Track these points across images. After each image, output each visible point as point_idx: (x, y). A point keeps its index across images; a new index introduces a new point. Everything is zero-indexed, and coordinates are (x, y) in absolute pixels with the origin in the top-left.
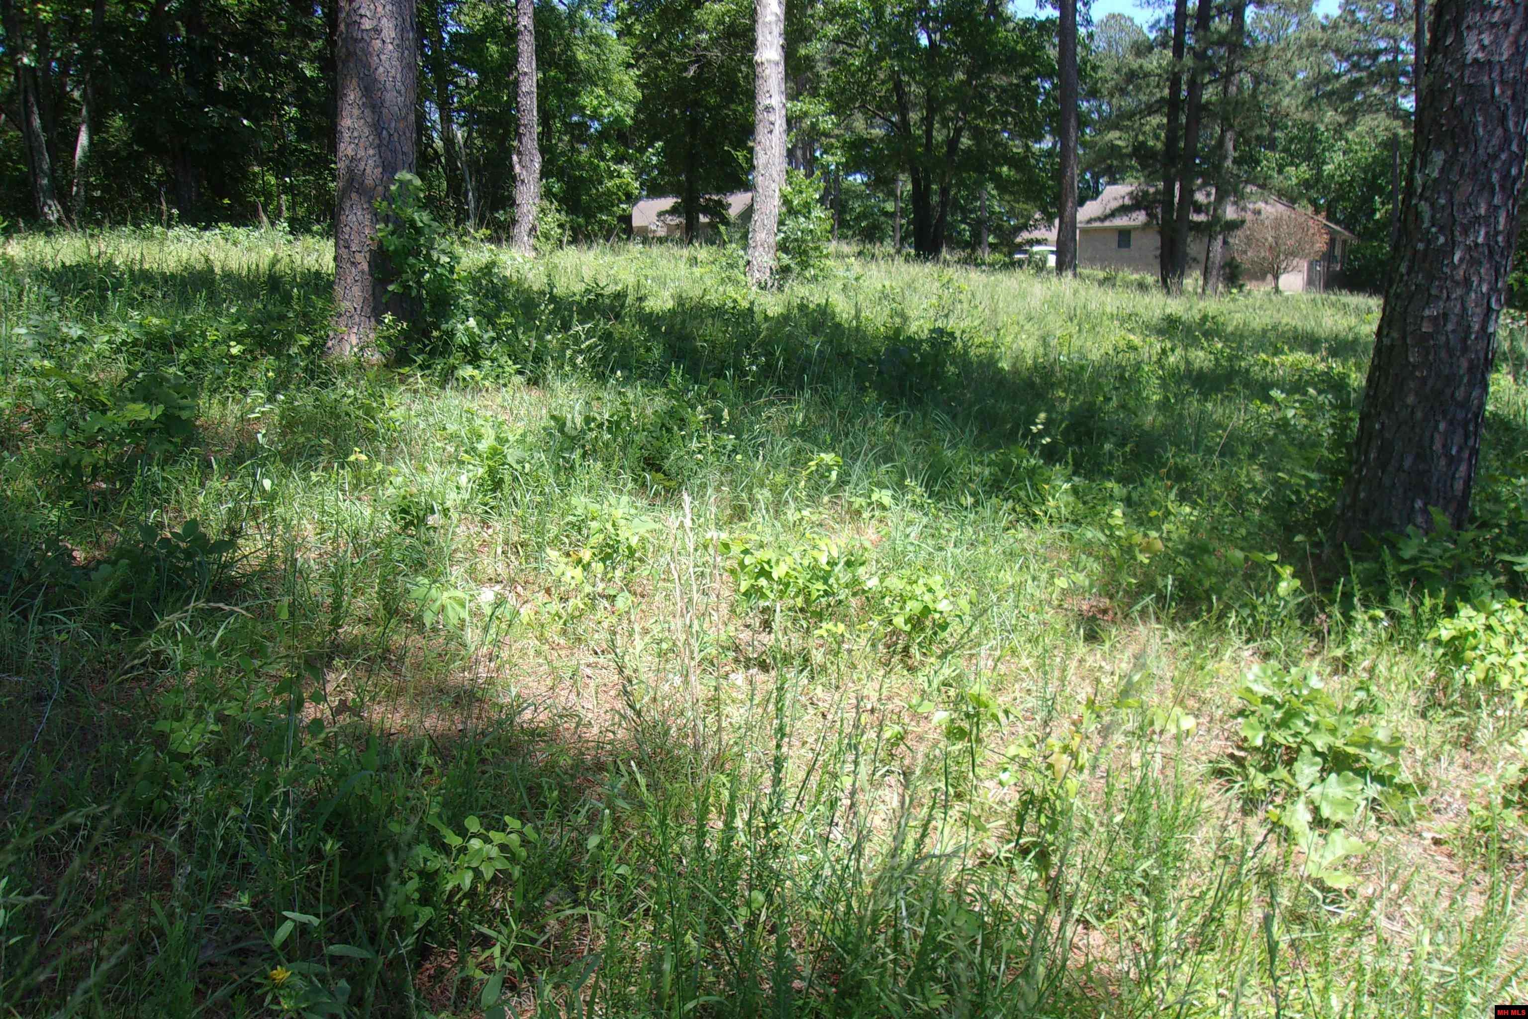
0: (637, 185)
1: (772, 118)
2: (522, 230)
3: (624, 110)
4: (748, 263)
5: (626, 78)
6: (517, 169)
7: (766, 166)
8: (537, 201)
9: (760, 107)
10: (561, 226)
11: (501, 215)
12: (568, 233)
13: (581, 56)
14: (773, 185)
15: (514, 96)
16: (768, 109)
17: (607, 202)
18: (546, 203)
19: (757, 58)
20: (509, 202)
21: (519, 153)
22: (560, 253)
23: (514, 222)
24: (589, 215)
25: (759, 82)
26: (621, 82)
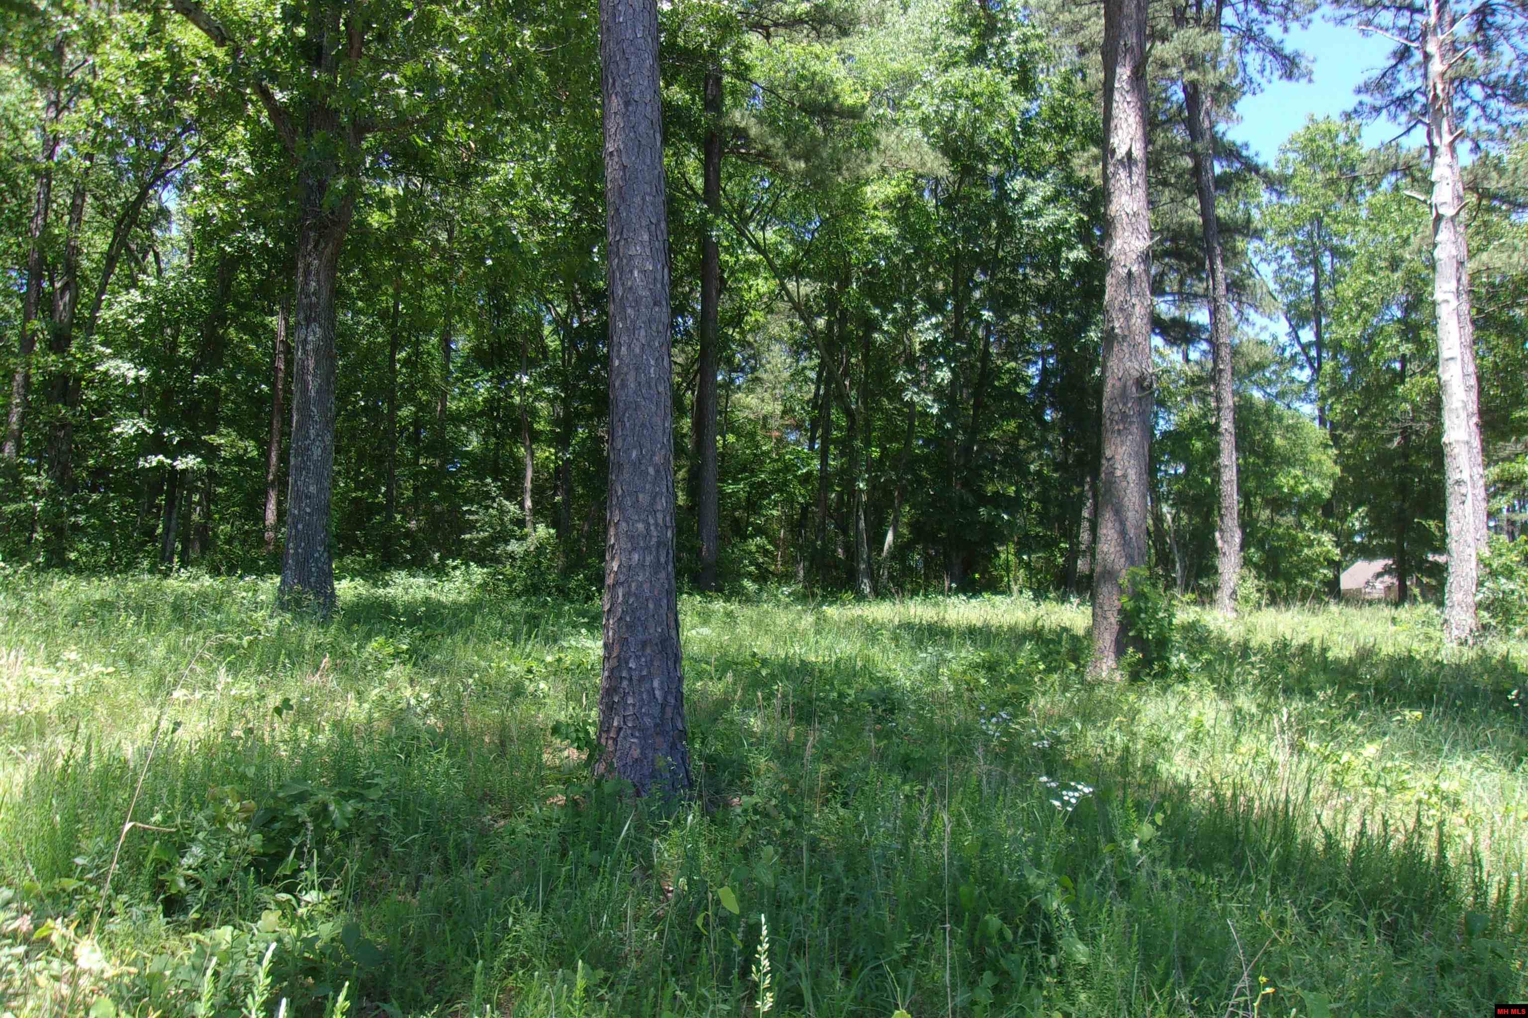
0: (1338, 551)
1: (1463, 490)
2: (1223, 596)
3: (1323, 487)
4: (1446, 621)
5: (1324, 457)
6: (1219, 543)
7: (1460, 533)
8: (1238, 570)
9: (1450, 482)
10: (1259, 591)
11: (1204, 582)
12: (1267, 596)
13: (1278, 441)
14: (1468, 551)
15: (1216, 481)
16: (1458, 482)
17: (1307, 569)
18: (1245, 571)
19: (1445, 439)
20: (1212, 571)
21: (1221, 530)
22: (1256, 614)
23: (1216, 588)
24: (1290, 579)
25: (1447, 461)
26: (1319, 461)
